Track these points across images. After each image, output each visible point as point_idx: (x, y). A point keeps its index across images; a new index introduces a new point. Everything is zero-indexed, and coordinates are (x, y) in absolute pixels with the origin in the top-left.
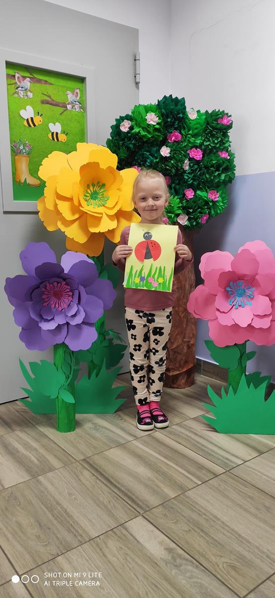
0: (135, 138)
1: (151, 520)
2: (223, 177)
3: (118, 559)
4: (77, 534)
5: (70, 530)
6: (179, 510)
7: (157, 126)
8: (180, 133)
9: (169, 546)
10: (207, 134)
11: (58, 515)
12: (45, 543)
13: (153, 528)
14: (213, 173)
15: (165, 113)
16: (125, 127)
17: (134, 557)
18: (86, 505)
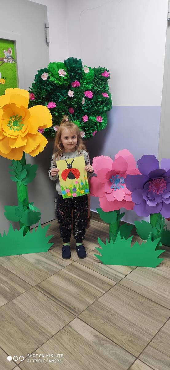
0: (51, 85)
1: (83, 320)
2: (105, 109)
3: (70, 346)
4: (44, 334)
5: (39, 332)
6: (97, 311)
7: (65, 78)
8: (79, 82)
9: (95, 334)
10: (96, 83)
11: (30, 323)
12: (27, 343)
13: (85, 324)
14: (99, 106)
15: (70, 69)
16: (45, 77)
17: (78, 343)
18: (45, 315)
